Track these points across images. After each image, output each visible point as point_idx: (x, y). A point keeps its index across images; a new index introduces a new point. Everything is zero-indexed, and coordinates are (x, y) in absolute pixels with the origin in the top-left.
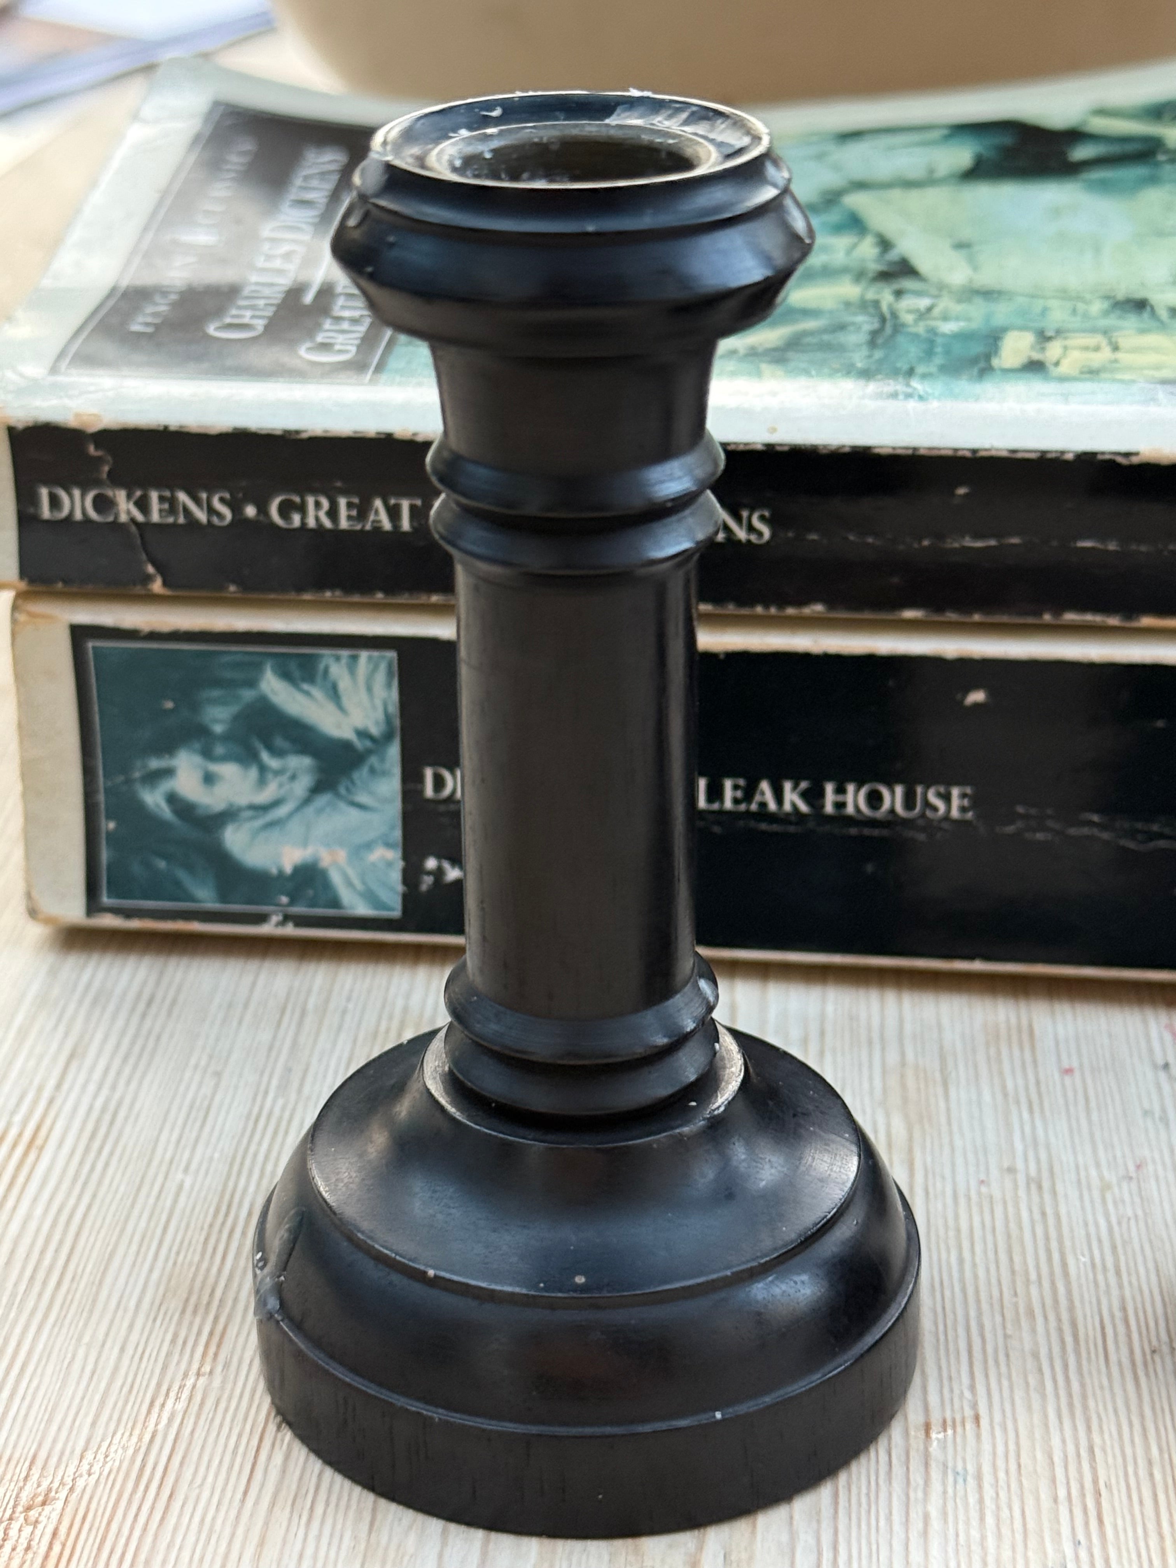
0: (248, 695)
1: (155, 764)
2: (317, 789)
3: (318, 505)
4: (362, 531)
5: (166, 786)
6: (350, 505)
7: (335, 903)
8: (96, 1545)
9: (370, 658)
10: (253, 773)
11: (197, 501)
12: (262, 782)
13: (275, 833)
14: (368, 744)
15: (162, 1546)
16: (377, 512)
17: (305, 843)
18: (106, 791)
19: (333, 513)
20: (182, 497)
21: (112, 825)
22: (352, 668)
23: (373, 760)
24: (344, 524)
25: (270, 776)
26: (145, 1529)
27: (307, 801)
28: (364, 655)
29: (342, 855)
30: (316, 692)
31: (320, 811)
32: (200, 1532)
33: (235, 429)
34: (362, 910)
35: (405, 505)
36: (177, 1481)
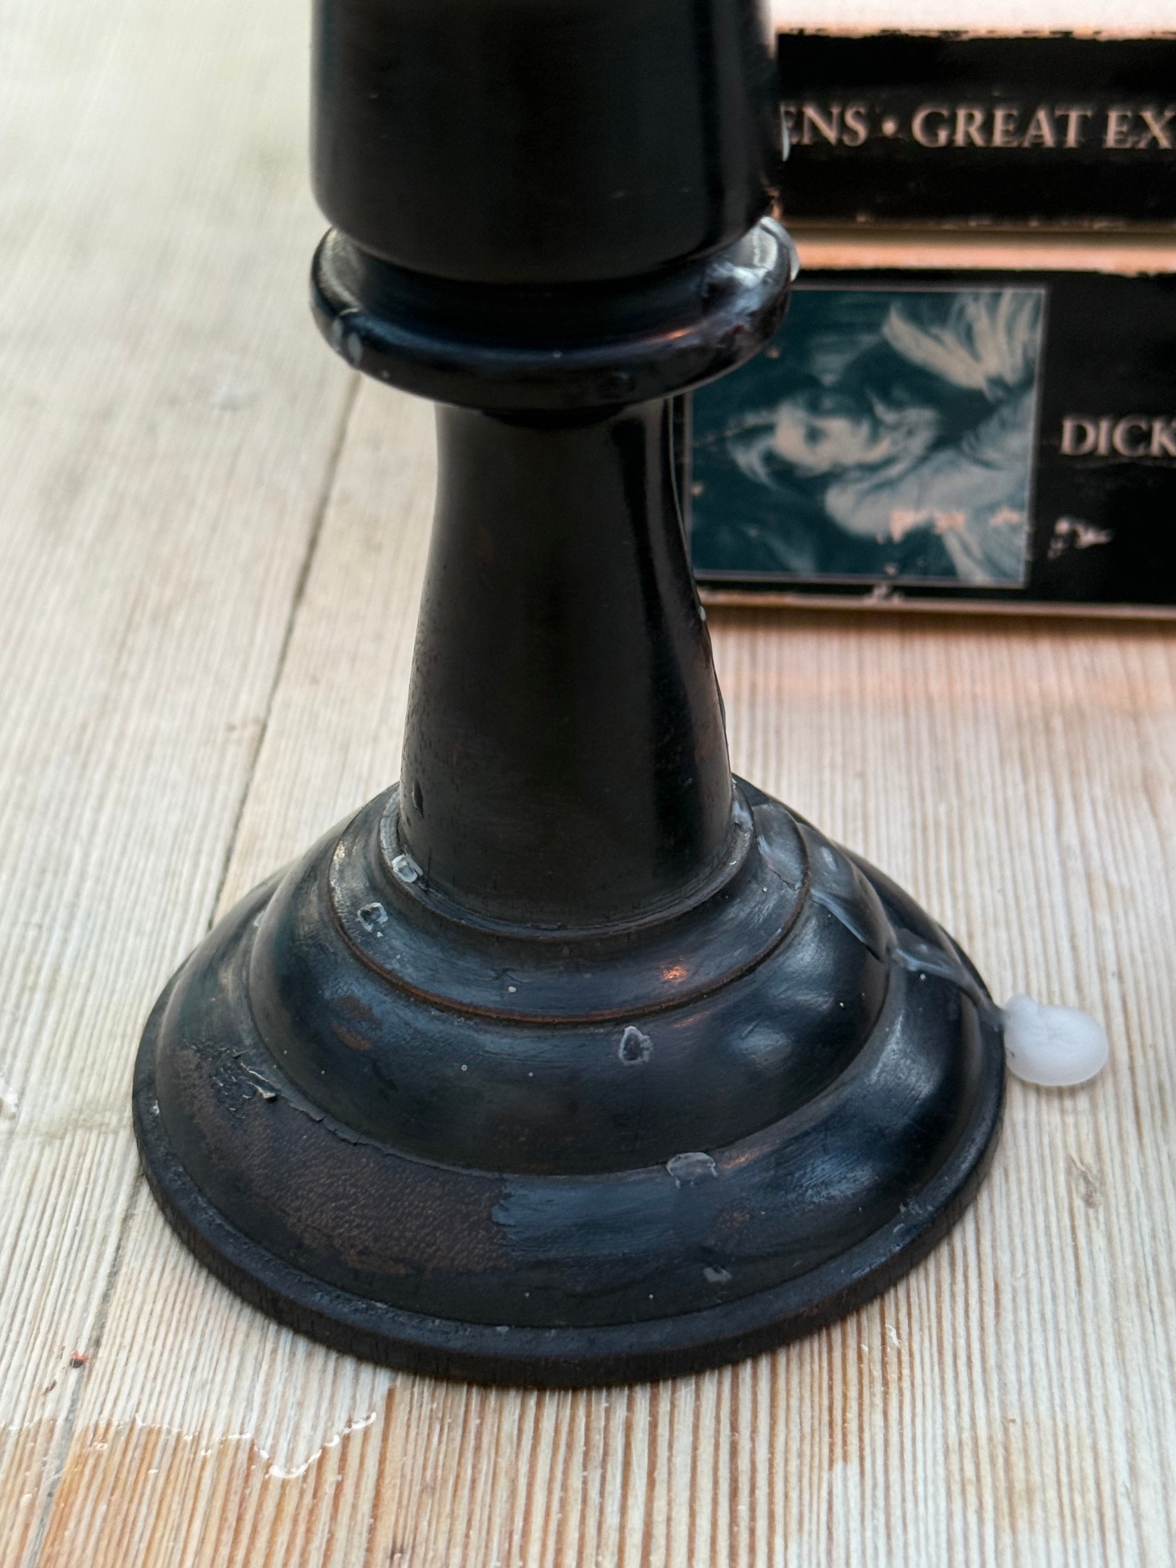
0: (867, 340)
1: (752, 419)
2: (938, 444)
3: (970, 118)
4: (1020, 148)
5: (762, 445)
6: (1008, 118)
7: (950, 570)
8: (935, 1348)
9: (1015, 296)
10: (865, 429)
11: (827, 115)
12: (874, 438)
13: (884, 496)
14: (1000, 393)
15: (1009, 1347)
16: (1039, 127)
17: (918, 504)
18: (696, 452)
19: (988, 127)
20: (811, 112)
21: (697, 490)
22: (993, 308)
23: (1006, 412)
24: (998, 139)
25: (882, 430)
26: (982, 1329)
27: (923, 459)
28: (1009, 293)
29: (960, 519)
30: (949, 337)
31: (938, 470)
32: (1045, 1330)
33: (884, 31)
34: (980, 578)
35: (1074, 117)
36: (996, 1269)
